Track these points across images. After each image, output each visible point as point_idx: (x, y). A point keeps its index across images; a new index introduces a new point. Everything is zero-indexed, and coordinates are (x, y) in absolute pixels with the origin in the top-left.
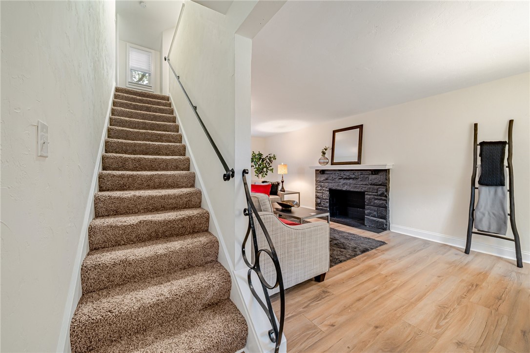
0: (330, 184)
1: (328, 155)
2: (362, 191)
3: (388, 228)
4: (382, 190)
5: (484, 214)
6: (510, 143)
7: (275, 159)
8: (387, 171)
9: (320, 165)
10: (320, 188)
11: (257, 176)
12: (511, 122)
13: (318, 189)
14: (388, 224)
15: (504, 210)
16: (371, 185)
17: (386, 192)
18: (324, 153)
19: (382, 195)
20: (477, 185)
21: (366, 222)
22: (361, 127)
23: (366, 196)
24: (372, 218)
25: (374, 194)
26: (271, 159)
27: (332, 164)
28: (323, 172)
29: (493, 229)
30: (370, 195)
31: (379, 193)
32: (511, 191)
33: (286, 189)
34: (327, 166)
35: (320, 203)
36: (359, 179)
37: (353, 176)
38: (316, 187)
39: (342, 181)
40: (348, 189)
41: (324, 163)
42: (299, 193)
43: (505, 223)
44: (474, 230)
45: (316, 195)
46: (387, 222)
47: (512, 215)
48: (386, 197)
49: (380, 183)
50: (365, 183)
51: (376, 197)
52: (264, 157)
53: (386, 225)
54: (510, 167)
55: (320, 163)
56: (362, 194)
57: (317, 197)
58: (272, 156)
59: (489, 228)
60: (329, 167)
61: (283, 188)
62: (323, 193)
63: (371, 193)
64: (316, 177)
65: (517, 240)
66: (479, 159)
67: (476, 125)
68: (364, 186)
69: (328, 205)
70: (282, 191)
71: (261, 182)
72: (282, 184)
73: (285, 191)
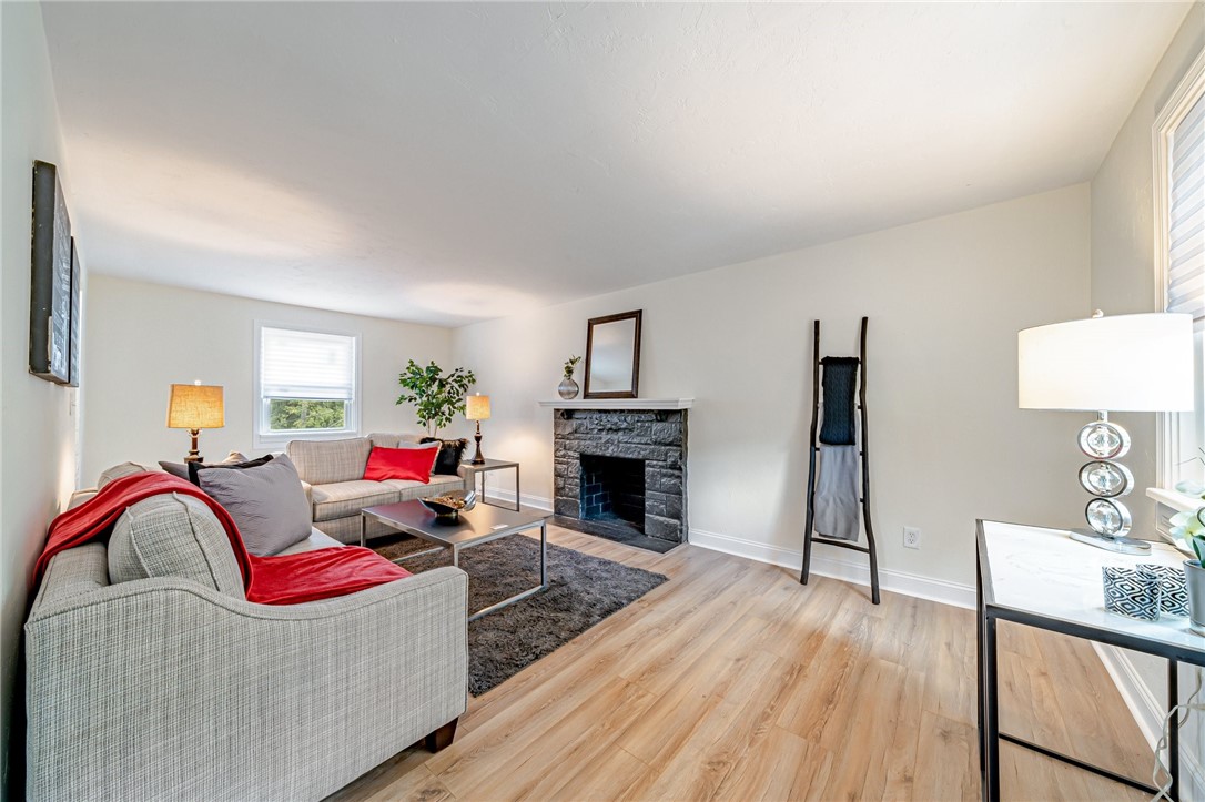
0: (582, 442)
1: (578, 377)
2: (641, 457)
3: (684, 538)
4: (673, 455)
5: (827, 502)
6: (863, 362)
7: (474, 381)
8: (683, 413)
9: (560, 398)
10: (562, 453)
11: (424, 424)
12: (865, 320)
13: (559, 454)
14: (684, 529)
15: (854, 493)
16: (655, 443)
17: (681, 459)
18: (569, 371)
19: (674, 466)
20: (818, 444)
21: (646, 527)
22: (637, 315)
23: (647, 469)
24: (658, 517)
25: (660, 463)
26: (465, 381)
27: (587, 396)
28: (569, 414)
29: (841, 532)
30: (653, 467)
31: (669, 461)
32: (864, 454)
33: (486, 455)
34: (575, 400)
35: (563, 488)
36: (635, 432)
37: (624, 425)
38: (555, 451)
39: (605, 437)
40: (615, 455)
41: (569, 393)
42: (517, 465)
43: (857, 517)
44: (815, 535)
45: (555, 469)
46: (682, 524)
47: (865, 501)
48: (680, 469)
49: (671, 439)
50: (644, 440)
51: (664, 471)
52: (442, 376)
53: (681, 531)
54: (862, 407)
55: (561, 393)
56: (639, 465)
57: (558, 475)
58: (465, 374)
59: (835, 529)
60: (579, 403)
61: (479, 454)
62: (568, 463)
63: (655, 462)
64: (556, 425)
65: (871, 551)
66: (821, 389)
67: (817, 323)
68: (644, 447)
69: (578, 491)
70: (475, 463)
71: (418, 440)
72: (478, 446)
73: (482, 462)
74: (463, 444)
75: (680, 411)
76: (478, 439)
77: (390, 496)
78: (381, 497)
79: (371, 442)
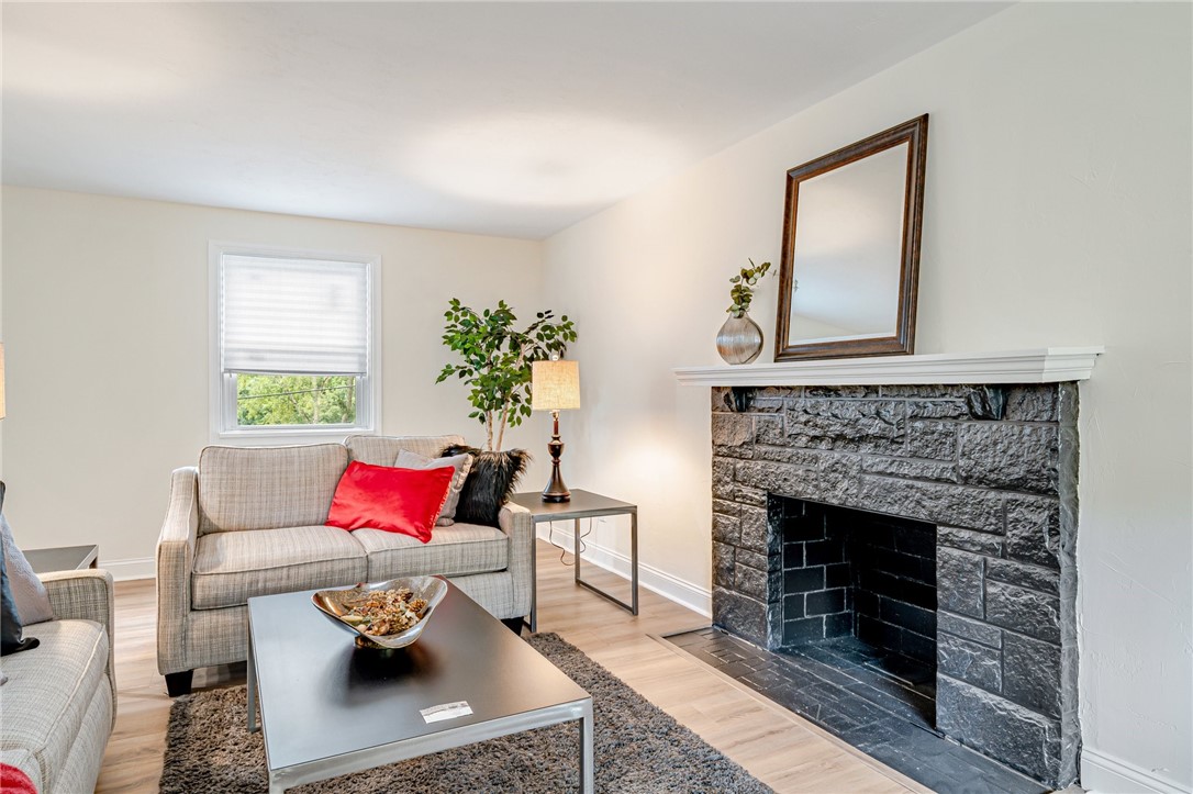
0: (773, 467)
1: (762, 311)
2: (923, 515)
3: (1066, 773)
4: (1030, 516)
7: (573, 335)
8: (1057, 398)
9: (721, 363)
10: (729, 488)
11: (482, 419)
13: (723, 490)
14: (1067, 746)
16: (966, 480)
17: (1054, 532)
18: (742, 297)
19: (1029, 549)
21: (941, 711)
22: (915, 134)
23: (943, 551)
24: (979, 692)
25: (983, 538)
26: (557, 338)
27: (782, 354)
28: (742, 398)
30: (959, 546)
31: (1013, 537)
33: (570, 484)
34: (756, 364)
35: (731, 570)
36: (908, 447)
37: (875, 428)
38: (717, 482)
39: (826, 455)
40: (851, 503)
41: (739, 350)
42: (633, 510)
45: (715, 525)
46: (1059, 731)
48: (1052, 563)
49: (1018, 472)
50: (934, 469)
51: (996, 562)
52: (516, 327)
53: (1056, 751)
55: (721, 350)
56: (918, 537)
57: (719, 538)
58: (555, 322)
60: (764, 371)
61: (556, 481)
62: (741, 513)
63: (965, 534)
64: (717, 424)
68: (931, 487)
69: (764, 581)
70: (549, 500)
71: (438, 450)
72: (556, 464)
73: (564, 500)
74: (516, 461)
75: (1053, 387)
76: (556, 451)
77: (344, 565)
78: (326, 567)
79: (349, 452)
